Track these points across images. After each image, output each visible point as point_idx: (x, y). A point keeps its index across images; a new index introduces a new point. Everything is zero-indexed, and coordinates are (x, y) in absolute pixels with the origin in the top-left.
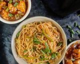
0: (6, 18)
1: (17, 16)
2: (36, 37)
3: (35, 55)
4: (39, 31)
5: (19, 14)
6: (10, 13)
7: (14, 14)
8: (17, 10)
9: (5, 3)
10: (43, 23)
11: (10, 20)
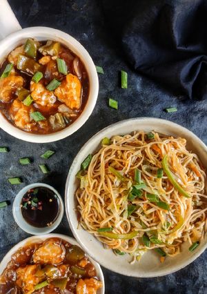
0: (25, 124)
1: (56, 121)
2: (142, 177)
3: (132, 226)
4: (153, 160)
5: (63, 114)
6: (36, 110)
7: (48, 113)
8: (58, 103)
9: (20, 80)
10: (162, 137)
11: (36, 131)
